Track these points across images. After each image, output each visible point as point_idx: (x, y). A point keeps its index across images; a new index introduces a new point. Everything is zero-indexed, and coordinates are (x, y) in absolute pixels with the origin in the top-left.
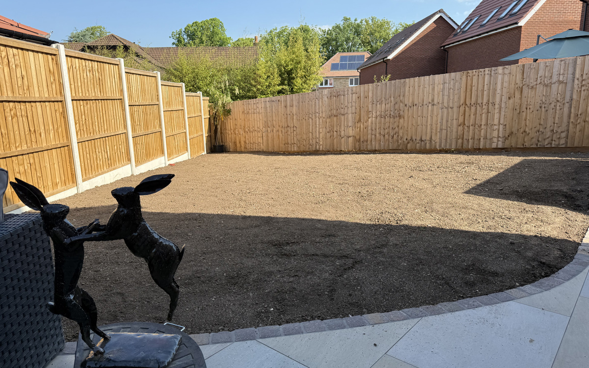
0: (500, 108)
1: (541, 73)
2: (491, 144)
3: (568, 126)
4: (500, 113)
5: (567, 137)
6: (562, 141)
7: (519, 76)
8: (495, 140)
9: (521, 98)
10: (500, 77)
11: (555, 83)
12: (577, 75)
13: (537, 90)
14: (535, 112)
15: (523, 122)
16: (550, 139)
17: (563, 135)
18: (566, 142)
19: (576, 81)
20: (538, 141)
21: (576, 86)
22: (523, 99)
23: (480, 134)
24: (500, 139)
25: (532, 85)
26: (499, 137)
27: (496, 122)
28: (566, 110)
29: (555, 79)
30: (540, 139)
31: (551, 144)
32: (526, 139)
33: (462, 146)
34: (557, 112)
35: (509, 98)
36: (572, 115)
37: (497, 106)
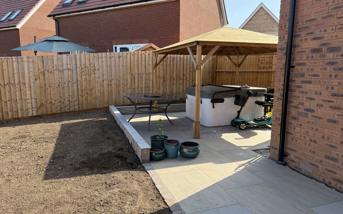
0: (30, 87)
1: (55, 62)
2: (27, 114)
3: (78, 97)
4: (31, 91)
5: (79, 104)
6: (76, 107)
7: (40, 64)
8: (30, 110)
9: (44, 80)
10: (26, 64)
11: (65, 70)
13: (55, 74)
14: (56, 89)
15: (49, 96)
16: (68, 106)
17: (76, 103)
18: (79, 107)
19: (78, 69)
20: (61, 108)
21: (78, 72)
22: (46, 80)
23: (17, 107)
24: (34, 109)
25: (50, 70)
27: (29, 97)
28: (75, 87)
29: (65, 67)
31: (70, 109)
32: (53, 108)
34: (70, 88)
35: (36, 79)
36: (79, 90)
37: (27, 85)
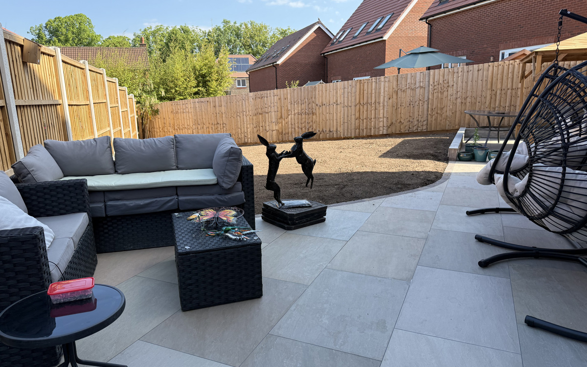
0: (384, 106)
1: (409, 81)
2: (379, 132)
3: (427, 117)
4: (384, 110)
5: (427, 124)
6: (425, 127)
7: (395, 83)
8: (381, 129)
9: (397, 99)
10: (382, 84)
11: (418, 88)
12: (431, 83)
13: (407, 92)
14: (406, 108)
15: (399, 115)
16: (417, 126)
17: (425, 123)
18: (427, 128)
19: (431, 86)
20: (409, 128)
21: (431, 90)
22: (398, 99)
23: (371, 125)
24: (385, 128)
25: (403, 89)
26: (384, 126)
27: (381, 116)
28: (426, 106)
29: (418, 85)
30: (411, 127)
31: (418, 129)
32: (401, 127)
33: (359, 134)
34: (420, 107)
35: (389, 99)
36: (430, 109)
37: (381, 104)
